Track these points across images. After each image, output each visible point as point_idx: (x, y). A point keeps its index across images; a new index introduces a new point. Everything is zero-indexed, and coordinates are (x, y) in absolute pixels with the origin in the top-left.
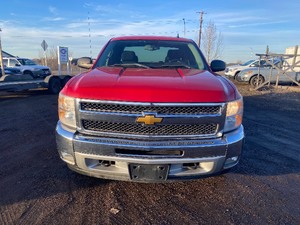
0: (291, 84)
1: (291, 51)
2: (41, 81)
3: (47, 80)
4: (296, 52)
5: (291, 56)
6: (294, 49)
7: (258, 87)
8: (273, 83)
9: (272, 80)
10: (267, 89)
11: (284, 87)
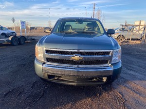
0: (137, 40)
1: (137, 23)
2: (7, 39)
3: (10, 38)
4: (140, 24)
5: (137, 26)
6: (139, 22)
7: (121, 42)
8: (129, 39)
9: (128, 37)
10: (126, 42)
11: (134, 41)
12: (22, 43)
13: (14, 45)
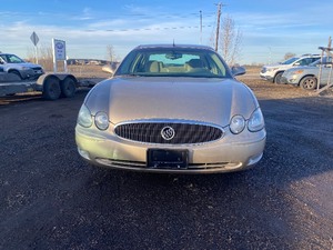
3: (40, 81)
12: (69, 93)
13: (50, 99)
